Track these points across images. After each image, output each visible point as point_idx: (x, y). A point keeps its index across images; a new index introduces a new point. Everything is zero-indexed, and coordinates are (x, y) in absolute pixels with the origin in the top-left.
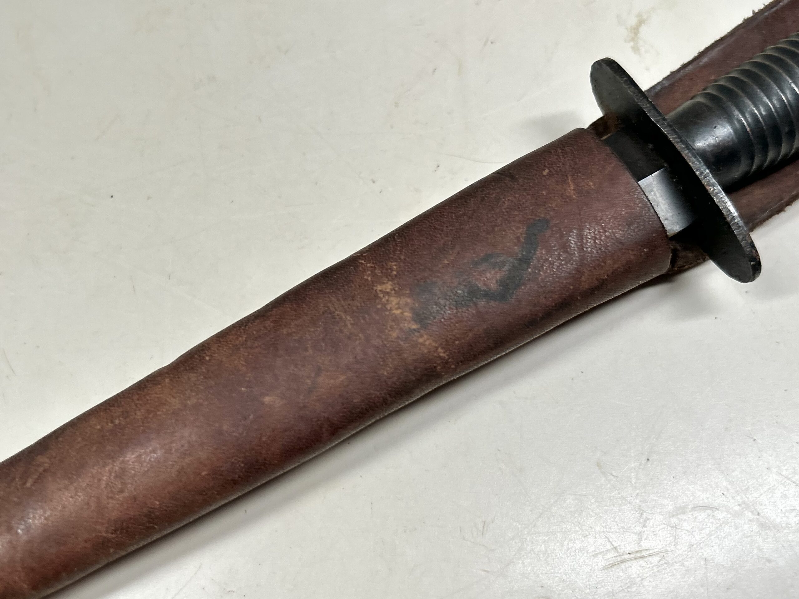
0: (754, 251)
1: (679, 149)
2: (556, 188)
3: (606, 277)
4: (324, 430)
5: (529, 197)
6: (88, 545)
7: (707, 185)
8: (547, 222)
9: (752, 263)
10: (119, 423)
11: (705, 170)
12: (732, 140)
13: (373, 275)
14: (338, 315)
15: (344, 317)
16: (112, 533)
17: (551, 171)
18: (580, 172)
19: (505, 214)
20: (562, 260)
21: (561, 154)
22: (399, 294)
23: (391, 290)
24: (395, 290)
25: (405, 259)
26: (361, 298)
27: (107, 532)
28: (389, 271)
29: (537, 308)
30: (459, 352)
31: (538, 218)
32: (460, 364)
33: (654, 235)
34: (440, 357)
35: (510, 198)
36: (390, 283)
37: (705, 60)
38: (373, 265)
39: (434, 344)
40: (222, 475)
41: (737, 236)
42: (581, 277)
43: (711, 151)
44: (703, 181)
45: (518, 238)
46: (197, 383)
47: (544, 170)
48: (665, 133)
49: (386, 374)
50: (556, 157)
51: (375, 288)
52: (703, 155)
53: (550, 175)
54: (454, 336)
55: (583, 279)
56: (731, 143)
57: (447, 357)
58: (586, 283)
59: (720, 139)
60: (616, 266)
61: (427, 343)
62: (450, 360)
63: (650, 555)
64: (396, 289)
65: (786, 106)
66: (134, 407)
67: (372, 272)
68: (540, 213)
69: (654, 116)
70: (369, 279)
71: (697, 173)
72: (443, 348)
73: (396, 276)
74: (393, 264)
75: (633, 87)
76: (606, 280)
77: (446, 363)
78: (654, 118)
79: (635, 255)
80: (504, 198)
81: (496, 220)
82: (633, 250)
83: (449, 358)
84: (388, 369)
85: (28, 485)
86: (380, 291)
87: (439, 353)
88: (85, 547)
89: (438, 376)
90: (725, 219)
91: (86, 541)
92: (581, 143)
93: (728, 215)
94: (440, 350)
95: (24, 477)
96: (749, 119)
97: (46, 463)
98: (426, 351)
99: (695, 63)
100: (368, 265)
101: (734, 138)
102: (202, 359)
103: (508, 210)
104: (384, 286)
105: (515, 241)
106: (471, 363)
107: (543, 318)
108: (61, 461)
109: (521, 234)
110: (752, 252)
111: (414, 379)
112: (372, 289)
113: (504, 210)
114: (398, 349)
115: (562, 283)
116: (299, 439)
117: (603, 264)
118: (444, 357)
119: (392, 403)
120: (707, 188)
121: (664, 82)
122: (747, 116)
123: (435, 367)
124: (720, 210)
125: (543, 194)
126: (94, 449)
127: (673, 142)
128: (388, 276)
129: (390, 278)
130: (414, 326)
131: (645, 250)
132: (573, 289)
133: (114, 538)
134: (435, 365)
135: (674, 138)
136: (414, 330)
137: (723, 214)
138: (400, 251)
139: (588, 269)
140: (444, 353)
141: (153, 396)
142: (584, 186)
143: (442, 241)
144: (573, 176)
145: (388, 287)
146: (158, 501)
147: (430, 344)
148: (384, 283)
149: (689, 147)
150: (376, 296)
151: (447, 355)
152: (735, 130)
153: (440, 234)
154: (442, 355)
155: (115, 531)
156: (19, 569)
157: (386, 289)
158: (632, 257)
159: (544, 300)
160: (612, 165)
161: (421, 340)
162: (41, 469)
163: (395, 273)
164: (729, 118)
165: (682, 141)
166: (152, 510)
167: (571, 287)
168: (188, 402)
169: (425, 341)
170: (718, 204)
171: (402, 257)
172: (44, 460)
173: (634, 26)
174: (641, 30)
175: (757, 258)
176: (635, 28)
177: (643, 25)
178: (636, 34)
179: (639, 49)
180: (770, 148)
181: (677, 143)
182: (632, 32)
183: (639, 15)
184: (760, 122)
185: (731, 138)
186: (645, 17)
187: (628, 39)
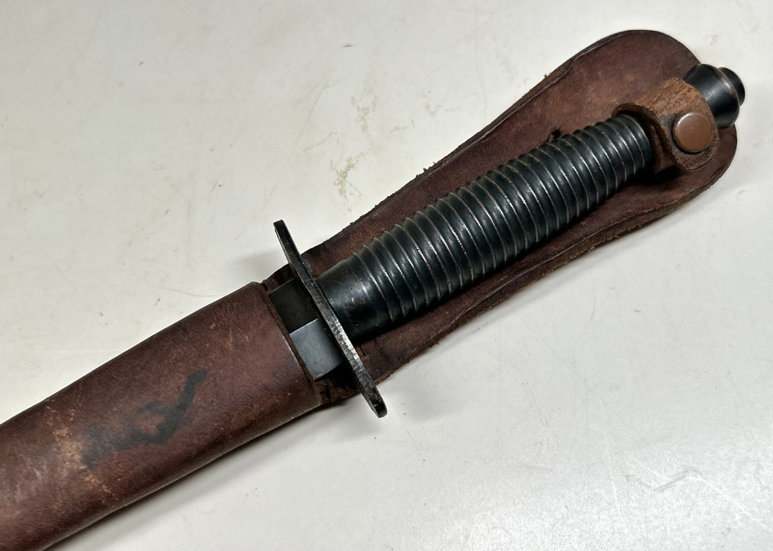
0: (376, 396)
1: (319, 308)
2: (218, 341)
3: (254, 418)
5: (194, 349)
7: (339, 339)
8: (205, 372)
9: (375, 405)
11: (339, 326)
12: (366, 299)
13: (55, 420)
14: (21, 457)
15: (25, 458)
17: (217, 326)
18: (240, 326)
19: (172, 365)
20: (215, 406)
21: (229, 309)
22: (72, 437)
23: (67, 435)
24: (70, 435)
25: (82, 407)
26: (41, 442)
28: (68, 417)
29: (191, 448)
30: (121, 488)
31: (198, 369)
32: (124, 496)
33: (297, 381)
34: (104, 493)
35: (178, 350)
36: (67, 428)
38: (56, 412)
39: (99, 482)
41: (362, 383)
42: (231, 420)
43: (348, 309)
44: (336, 337)
45: (179, 388)
47: (211, 324)
48: (311, 293)
49: (56, 508)
50: (224, 311)
51: (54, 433)
52: (340, 313)
53: (216, 329)
54: (117, 474)
55: (233, 421)
56: (364, 302)
57: (110, 492)
58: (236, 424)
59: (355, 299)
60: (262, 409)
61: (93, 481)
62: (114, 495)
64: (71, 434)
65: (413, 269)
67: (54, 418)
68: (200, 364)
69: (304, 279)
70: (51, 424)
71: (332, 329)
72: (106, 485)
73: (72, 422)
74: (74, 410)
75: (292, 252)
76: (255, 421)
77: (109, 497)
79: (279, 399)
80: (174, 350)
81: (164, 371)
82: (277, 395)
83: (112, 493)
84: (59, 504)
86: (58, 435)
87: (102, 490)
89: (104, 507)
90: (352, 368)
92: (247, 299)
93: (355, 366)
94: (104, 486)
96: (381, 281)
98: (91, 488)
100: (53, 411)
101: (368, 297)
103: (175, 361)
104: (62, 431)
105: (176, 390)
106: (135, 495)
107: (196, 456)
109: (182, 383)
110: (375, 396)
111: (81, 511)
112: (52, 434)
113: (171, 362)
114: (67, 487)
115: (213, 426)
117: (250, 407)
118: (108, 492)
119: (63, 531)
120: (339, 342)
122: (379, 279)
123: (100, 501)
124: (348, 362)
125: (206, 347)
127: (316, 302)
128: (65, 421)
129: (67, 423)
130: (82, 467)
131: (289, 394)
132: (224, 430)
134: (100, 499)
135: (317, 299)
136: (83, 470)
137: (350, 364)
138: (80, 399)
139: (237, 412)
140: (108, 489)
142: (241, 340)
143: (116, 390)
144: (233, 331)
145: (64, 432)
147: (95, 482)
148: (62, 429)
149: (327, 303)
150: (54, 441)
151: (111, 490)
152: (368, 290)
153: (115, 384)
154: (106, 490)
157: (63, 434)
158: (277, 401)
159: (197, 441)
160: (266, 321)
161: (87, 479)
163: (72, 419)
165: (323, 302)
167: (222, 429)
169: (91, 479)
170: (347, 356)
171: (80, 405)
173: (344, 170)
174: (349, 173)
175: (380, 401)
176: (344, 172)
177: (352, 169)
178: (344, 178)
179: (345, 192)
180: (402, 303)
181: (319, 303)
182: (341, 176)
183: (349, 160)
184: (391, 284)
185: (364, 297)
186: (354, 162)
187: (337, 182)
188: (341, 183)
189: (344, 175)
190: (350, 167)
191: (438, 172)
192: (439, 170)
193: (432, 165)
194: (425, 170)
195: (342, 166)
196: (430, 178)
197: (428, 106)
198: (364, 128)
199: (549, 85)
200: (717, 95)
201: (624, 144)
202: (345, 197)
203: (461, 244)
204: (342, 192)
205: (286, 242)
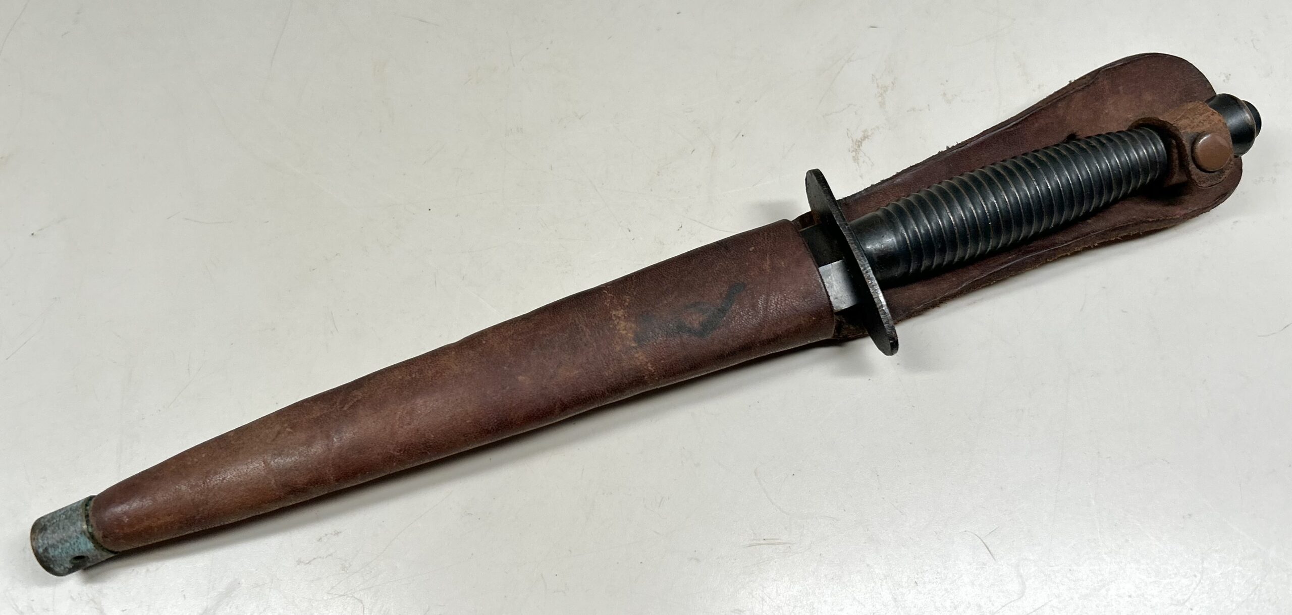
0: (894, 333)
1: (852, 248)
2: (756, 262)
3: (781, 333)
4: (557, 406)
5: (735, 265)
6: (380, 457)
7: (867, 279)
8: (745, 286)
9: (891, 341)
10: (415, 376)
11: (868, 267)
12: (895, 248)
13: (612, 302)
14: (581, 327)
15: (585, 329)
16: (397, 452)
17: (756, 249)
18: (777, 253)
19: (716, 274)
20: (750, 315)
21: (766, 237)
22: (627, 319)
23: (622, 316)
24: (625, 317)
25: (636, 295)
26: (599, 318)
27: (394, 450)
28: (624, 302)
29: (725, 347)
30: (663, 369)
31: (738, 282)
32: (662, 377)
33: (822, 309)
34: (648, 370)
35: (721, 263)
36: (622, 310)
37: (898, 180)
38: (612, 296)
39: (645, 360)
40: (481, 425)
41: (883, 320)
42: (762, 330)
43: (876, 254)
44: (865, 275)
45: (721, 294)
46: (474, 358)
47: (751, 247)
48: (845, 235)
49: (607, 375)
50: (762, 239)
51: (611, 312)
52: (870, 257)
53: (754, 251)
54: (661, 356)
55: (763, 331)
56: (892, 250)
57: (653, 371)
58: (765, 335)
59: (885, 246)
60: (789, 326)
61: (641, 358)
62: (655, 374)
63: (779, 544)
64: (626, 315)
65: (941, 229)
66: (427, 368)
67: (611, 300)
68: (740, 278)
69: (840, 221)
70: (608, 305)
71: (862, 268)
72: (651, 364)
73: (627, 306)
74: (628, 297)
75: (829, 196)
76: (781, 336)
77: (651, 375)
78: (839, 222)
79: (804, 320)
80: (717, 262)
81: (708, 278)
82: (803, 317)
83: (655, 372)
84: (610, 372)
85: (345, 409)
86: (614, 315)
87: (648, 367)
88: (377, 459)
89: (645, 383)
90: (876, 305)
91: (378, 454)
92: (783, 231)
93: (879, 304)
94: (649, 365)
95: (343, 402)
96: (910, 235)
97: (360, 396)
98: (639, 364)
99: (890, 181)
100: (609, 295)
101: (897, 247)
102: (480, 343)
103: (718, 272)
104: (617, 312)
105: (719, 296)
106: (671, 379)
107: (728, 355)
108: (370, 396)
109: (724, 291)
110: (890, 335)
111: (627, 382)
112: (609, 313)
113: (715, 272)
114: (619, 359)
115: (747, 332)
116: (538, 410)
117: (779, 323)
118: (651, 370)
119: (609, 397)
120: (867, 281)
121: (863, 193)
122: (909, 232)
123: (644, 376)
124: (873, 299)
125: (746, 265)
126: (395, 391)
127: (849, 242)
128: (622, 305)
129: (623, 307)
130: (633, 345)
131: (813, 318)
132: (755, 337)
133: (398, 455)
134: (644, 375)
135: (850, 240)
136: (633, 347)
137: (874, 302)
138: (634, 288)
139: (768, 325)
140: (652, 367)
141: (442, 362)
142: (777, 264)
143: (665, 287)
144: (770, 255)
145: (620, 313)
146: (433, 435)
147: (642, 359)
148: (618, 310)
149: (860, 248)
150: (611, 318)
151: (654, 369)
152: (898, 242)
153: (666, 281)
154: (650, 368)
155: (400, 450)
156: (330, 465)
157: (618, 314)
158: (803, 322)
159: (731, 342)
160: (801, 252)
161: (636, 355)
162: (355, 400)
163: (627, 304)
164: (895, 231)
165: (855, 243)
166: (427, 440)
167: (753, 336)
168: (466, 370)
169: (639, 356)
170: (873, 294)
171: (635, 293)
172: (359, 394)
173: (859, 139)
174: (864, 143)
175: (896, 338)
176: (859, 141)
177: (867, 139)
178: (859, 146)
179: (858, 159)
180: (924, 258)
181: (852, 244)
182: (856, 144)
183: (865, 131)
184: (919, 238)
185: (893, 246)
186: (869, 133)
187: (851, 150)
188: (856, 151)
189: (859, 143)
190: (865, 137)
191: (962, 151)
192: (964, 150)
193: (955, 144)
194: (947, 147)
195: (859, 135)
196: (954, 155)
197: (945, 94)
198: (882, 104)
199: (1074, 91)
200: (1237, 124)
201: (1144, 153)
202: (858, 163)
203: (988, 214)
204: (856, 159)
205: (824, 187)
